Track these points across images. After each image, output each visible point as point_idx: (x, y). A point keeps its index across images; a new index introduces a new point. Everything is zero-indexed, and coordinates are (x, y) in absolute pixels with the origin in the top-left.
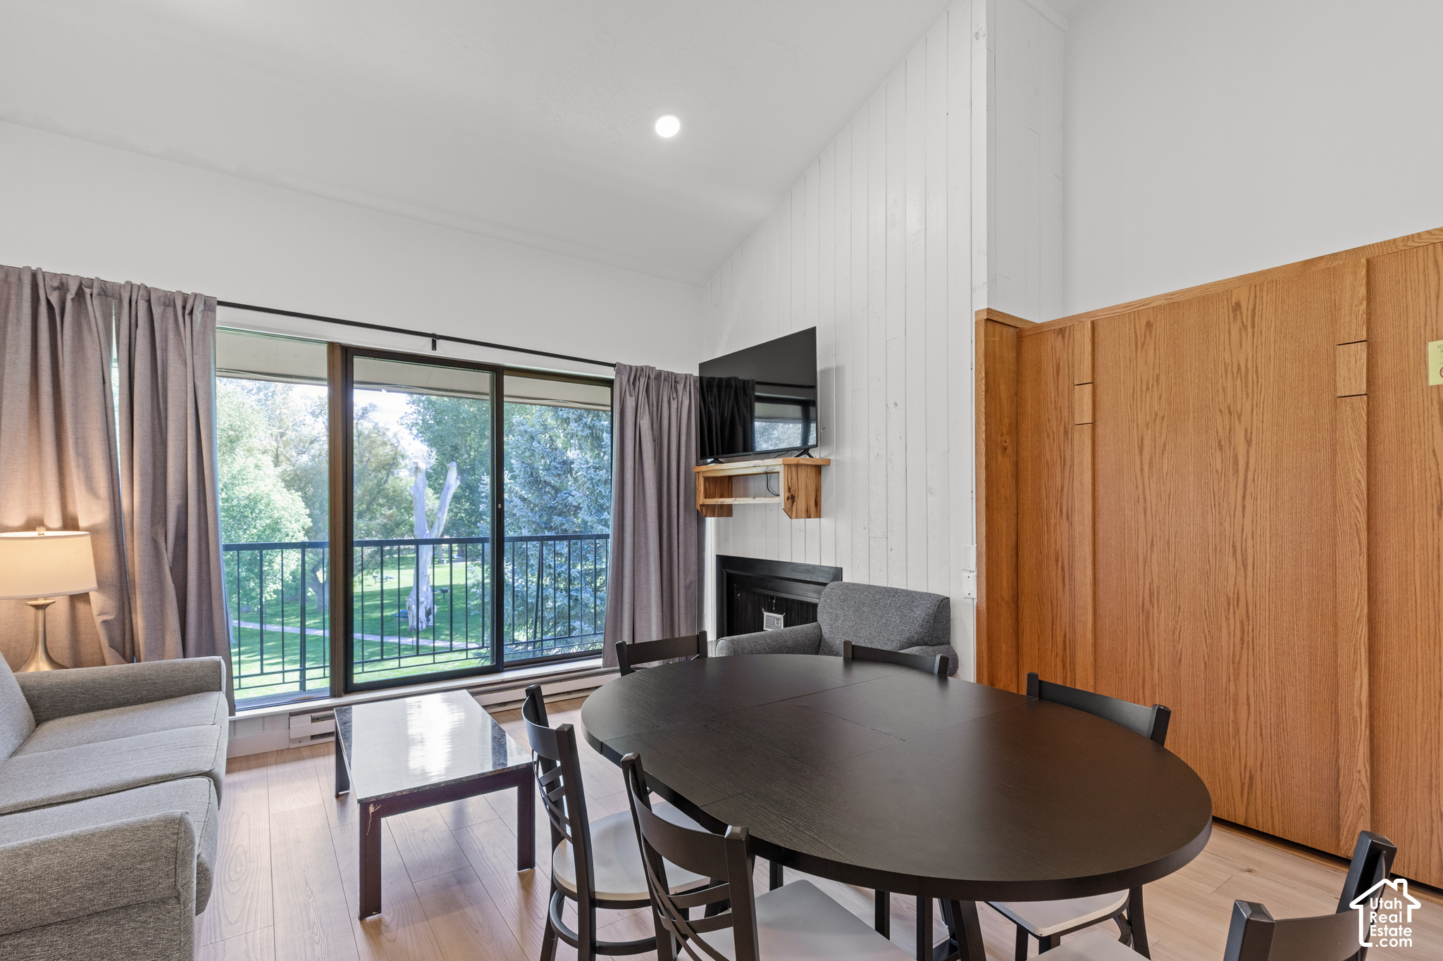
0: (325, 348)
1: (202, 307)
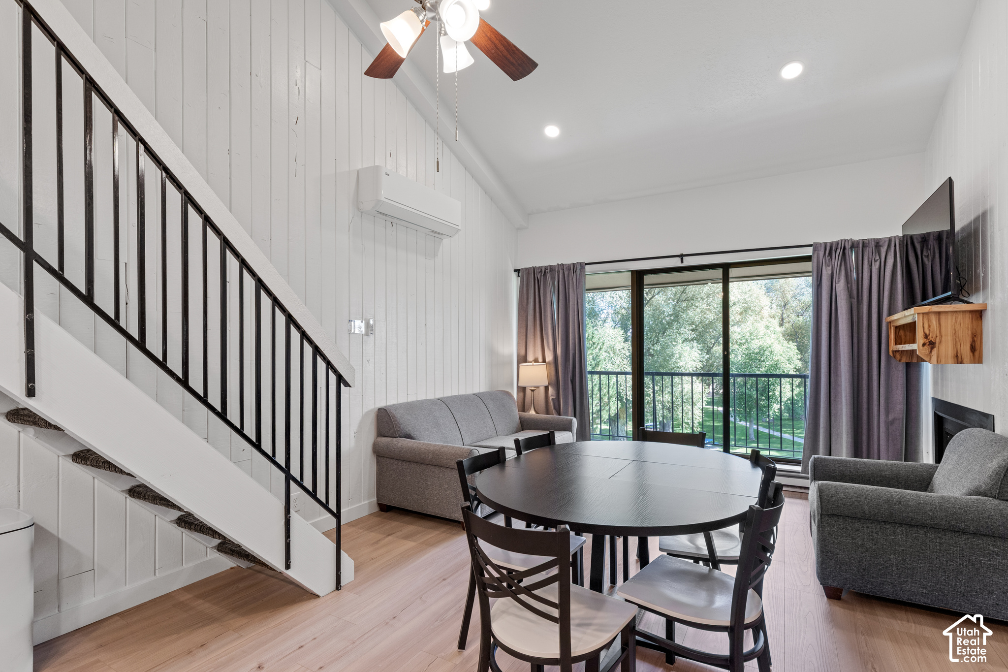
0: (630, 273)
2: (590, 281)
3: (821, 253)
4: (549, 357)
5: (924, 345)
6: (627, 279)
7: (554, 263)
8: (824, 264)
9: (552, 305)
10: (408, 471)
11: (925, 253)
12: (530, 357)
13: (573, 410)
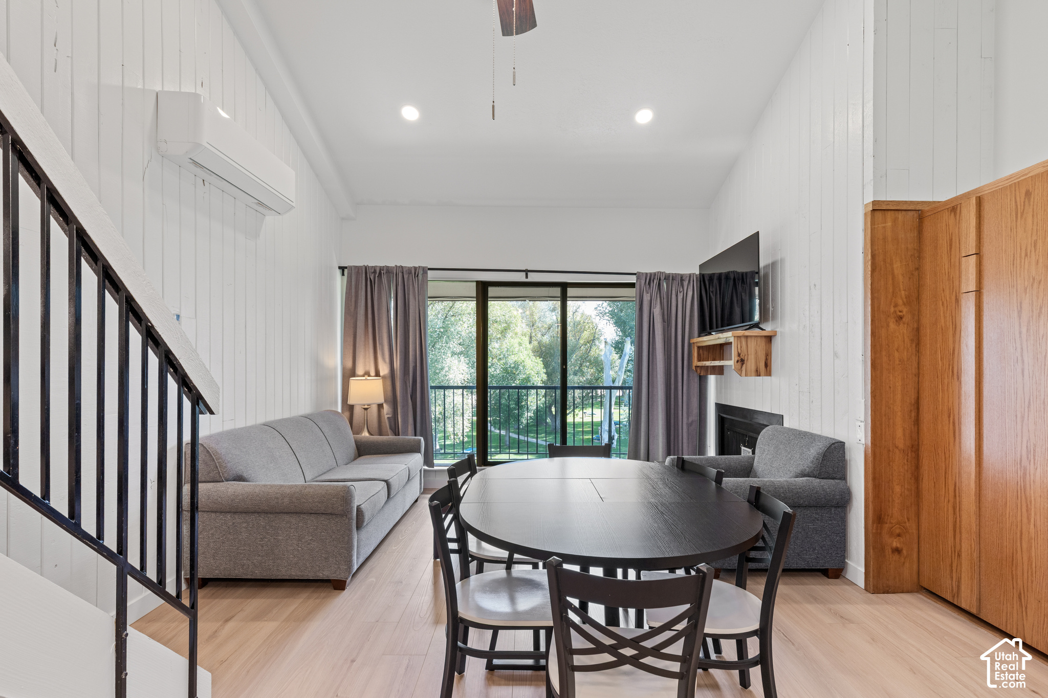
0: (475, 284)
1: (422, 272)
2: (432, 288)
3: (643, 282)
4: (384, 370)
5: (738, 362)
6: (472, 290)
7: (391, 264)
8: (644, 291)
9: (388, 311)
10: (244, 525)
11: (711, 289)
12: (360, 370)
13: (413, 429)
